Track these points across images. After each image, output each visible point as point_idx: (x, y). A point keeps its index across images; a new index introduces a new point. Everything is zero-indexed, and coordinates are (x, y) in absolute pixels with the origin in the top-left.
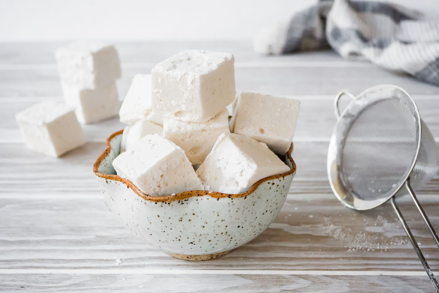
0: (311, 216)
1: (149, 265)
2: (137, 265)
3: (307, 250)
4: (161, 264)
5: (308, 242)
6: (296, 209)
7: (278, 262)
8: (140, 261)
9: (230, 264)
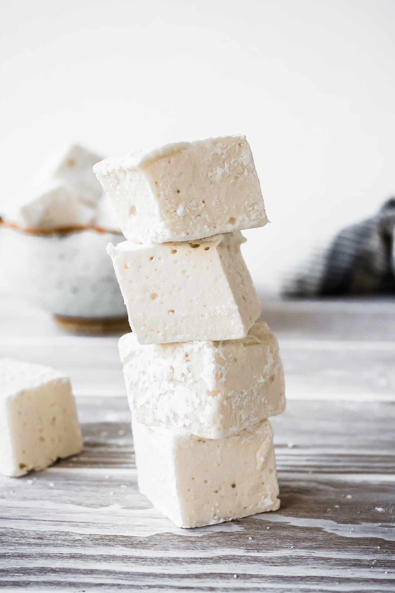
0: (380, 509)
1: (37, 583)
2: (13, 582)
3: (374, 566)
4: (63, 582)
5: (376, 552)
6: (349, 497)
7: (313, 584)
8: (21, 574)
9: (209, 586)
